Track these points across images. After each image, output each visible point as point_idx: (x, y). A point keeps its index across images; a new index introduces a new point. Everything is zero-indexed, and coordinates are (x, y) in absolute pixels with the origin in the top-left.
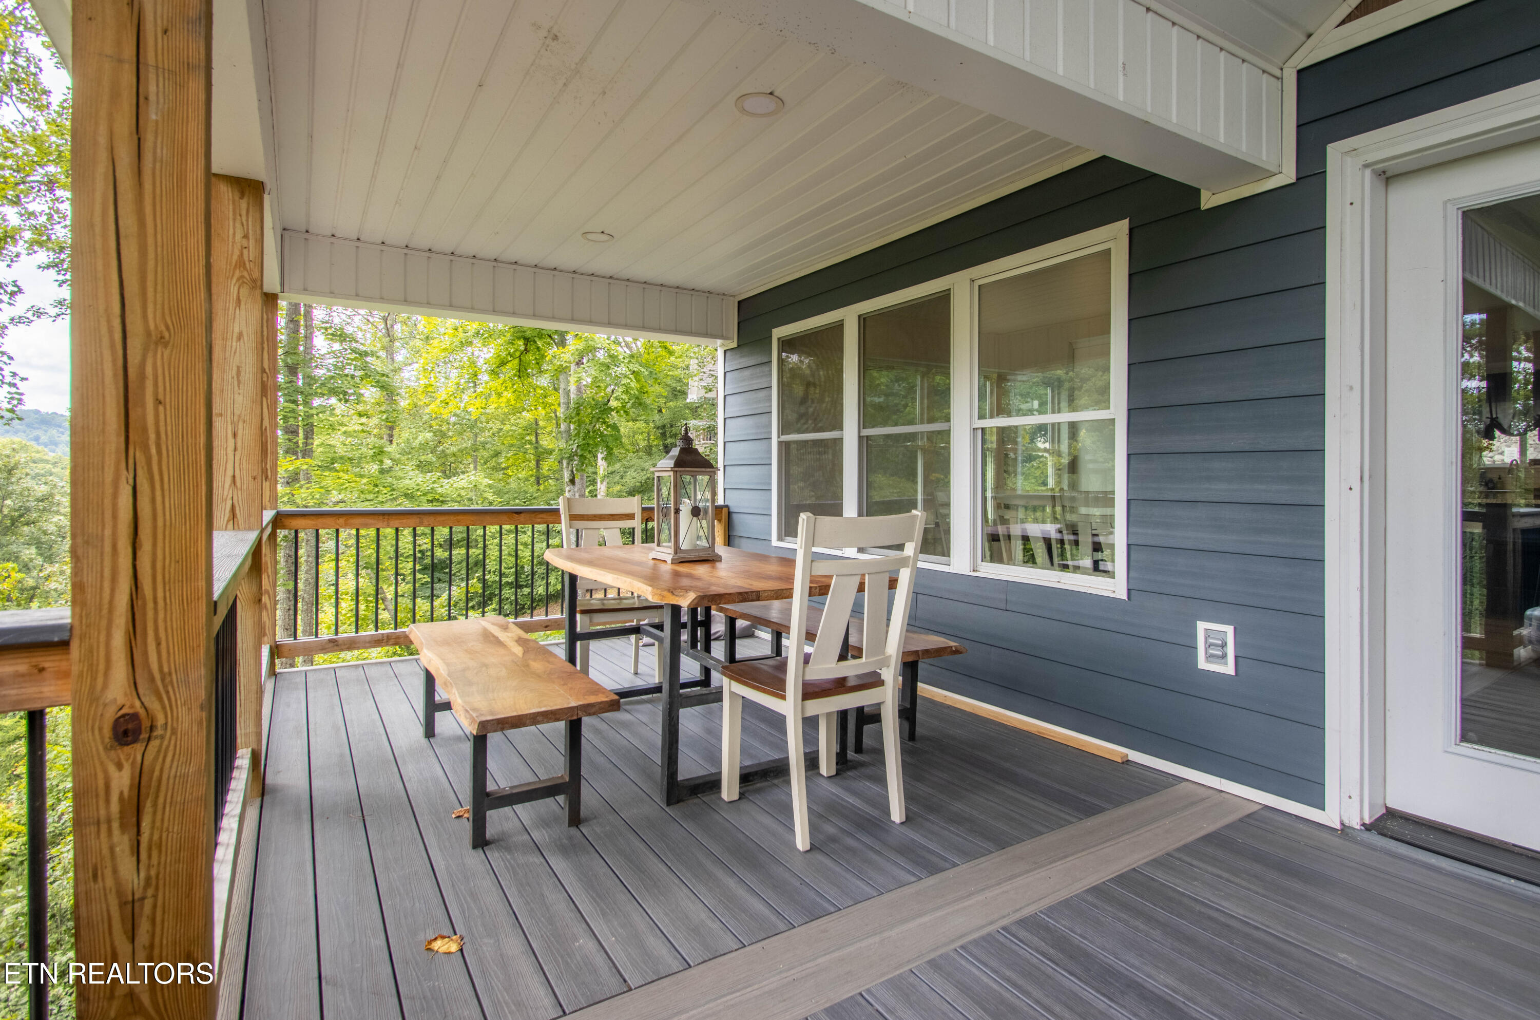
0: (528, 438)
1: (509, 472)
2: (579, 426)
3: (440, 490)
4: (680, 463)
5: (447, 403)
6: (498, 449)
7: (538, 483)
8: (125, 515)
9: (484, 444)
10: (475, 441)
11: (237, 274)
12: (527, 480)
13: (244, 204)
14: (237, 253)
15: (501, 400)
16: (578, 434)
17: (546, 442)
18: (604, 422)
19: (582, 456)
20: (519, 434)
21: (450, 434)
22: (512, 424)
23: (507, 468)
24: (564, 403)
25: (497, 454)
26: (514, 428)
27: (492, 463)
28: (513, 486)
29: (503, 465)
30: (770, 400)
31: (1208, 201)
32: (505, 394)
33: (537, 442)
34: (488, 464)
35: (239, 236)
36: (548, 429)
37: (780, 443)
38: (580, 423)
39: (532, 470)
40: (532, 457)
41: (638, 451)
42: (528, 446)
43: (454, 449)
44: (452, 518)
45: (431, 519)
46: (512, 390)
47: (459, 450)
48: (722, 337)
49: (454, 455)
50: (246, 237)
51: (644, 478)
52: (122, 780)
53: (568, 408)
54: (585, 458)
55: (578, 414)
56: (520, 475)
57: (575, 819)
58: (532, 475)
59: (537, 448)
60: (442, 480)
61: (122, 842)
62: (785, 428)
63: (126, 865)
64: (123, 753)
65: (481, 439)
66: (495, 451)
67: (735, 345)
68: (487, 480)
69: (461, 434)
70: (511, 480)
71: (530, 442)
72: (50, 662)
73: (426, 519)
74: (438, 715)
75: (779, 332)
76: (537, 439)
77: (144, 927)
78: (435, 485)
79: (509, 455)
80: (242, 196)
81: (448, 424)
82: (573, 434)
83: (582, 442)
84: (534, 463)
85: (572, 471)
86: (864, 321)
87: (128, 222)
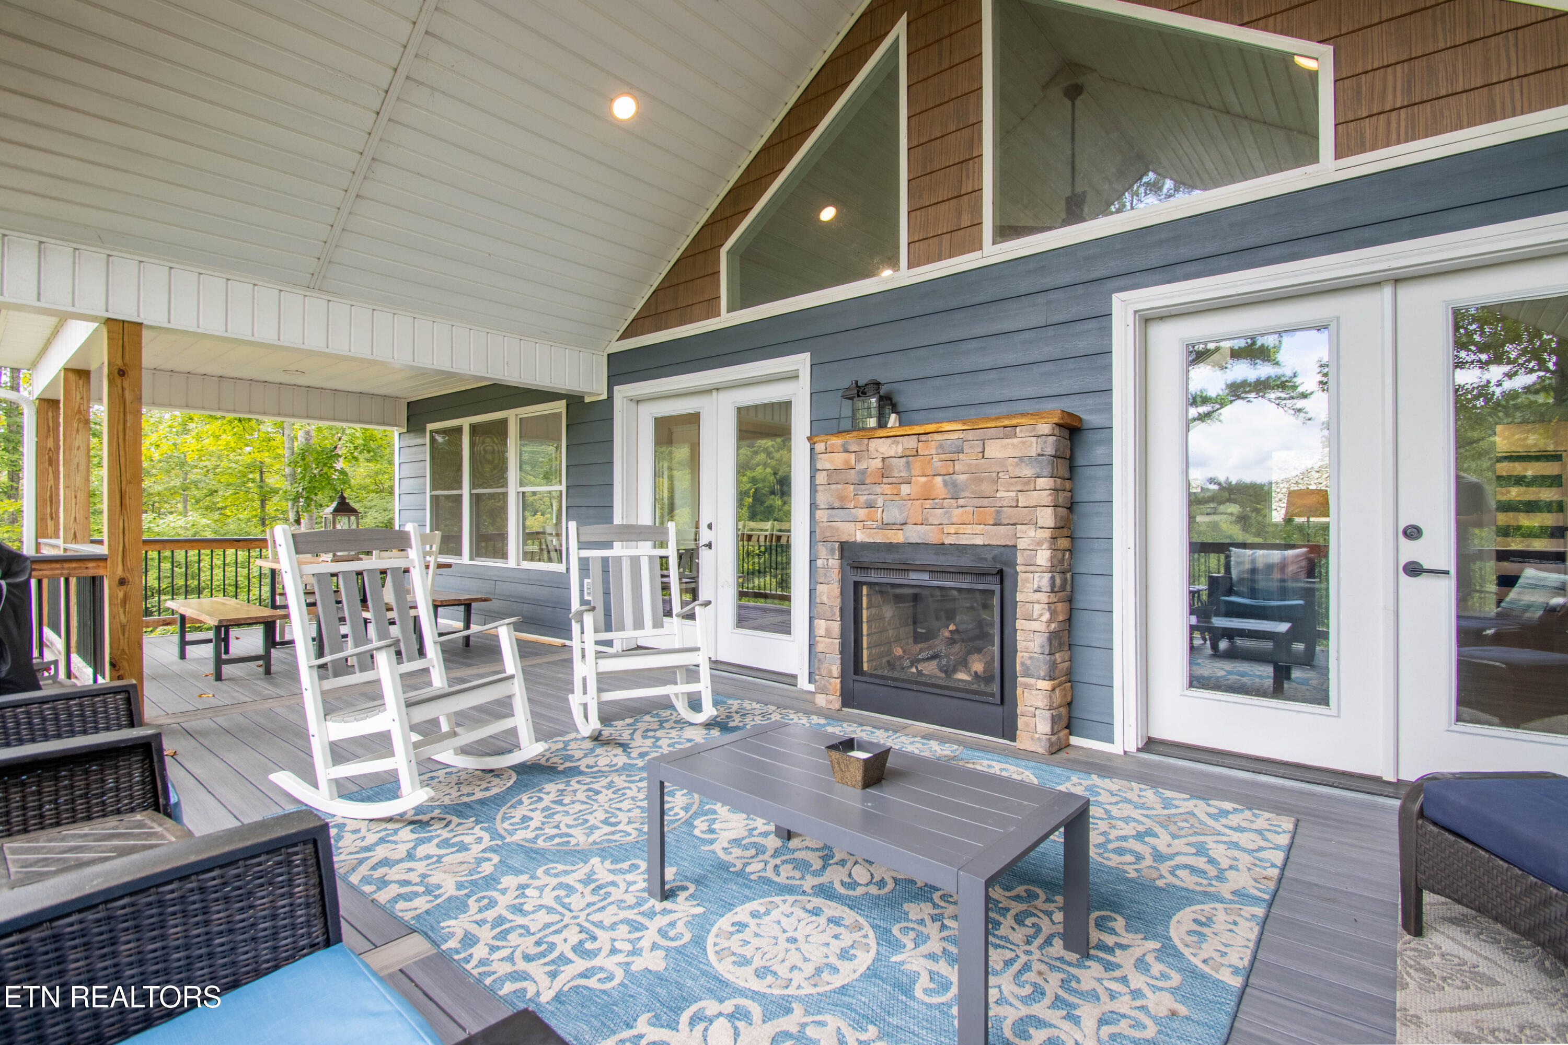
0: (251, 476)
1: (228, 512)
2: (305, 470)
3: (156, 529)
4: (337, 510)
5: (158, 446)
6: (214, 488)
7: (264, 524)
8: (121, 527)
9: (196, 483)
10: (185, 479)
11: (77, 417)
12: (249, 520)
13: (81, 382)
14: (77, 406)
15: (219, 443)
16: (303, 478)
17: (273, 480)
18: (332, 467)
19: (307, 498)
20: (239, 472)
21: (154, 471)
22: (230, 461)
23: (225, 508)
24: (289, 448)
25: (212, 493)
26: (234, 465)
27: (207, 502)
28: (232, 527)
29: (220, 505)
30: (425, 469)
31: (587, 400)
32: (224, 436)
33: (262, 480)
34: (201, 504)
35: (78, 398)
36: (277, 467)
37: (432, 496)
38: (306, 468)
39: (256, 510)
40: (256, 496)
41: (382, 491)
42: (250, 485)
43: (158, 488)
44: (187, 544)
45: (172, 546)
46: (232, 433)
47: (166, 489)
48: (396, 425)
49: (159, 494)
50: (82, 398)
51: (387, 518)
52: (121, 595)
53: (293, 453)
54: (312, 500)
55: (304, 459)
56: (241, 516)
57: (268, 672)
58: (256, 516)
59: (261, 487)
60: (158, 519)
61: (121, 611)
62: (433, 488)
63: (122, 617)
64: (121, 588)
65: (192, 477)
66: (210, 490)
67: (405, 430)
68: (205, 520)
69: (168, 472)
70: (230, 520)
71: (253, 481)
72: (101, 564)
73: (168, 545)
74: (187, 647)
75: (430, 427)
76: (261, 477)
77: (127, 633)
78: (152, 525)
79: (227, 494)
80: (80, 379)
81: (152, 461)
82: (299, 477)
83: (306, 484)
84: (259, 503)
85: (298, 512)
86: (474, 428)
87: (122, 453)
